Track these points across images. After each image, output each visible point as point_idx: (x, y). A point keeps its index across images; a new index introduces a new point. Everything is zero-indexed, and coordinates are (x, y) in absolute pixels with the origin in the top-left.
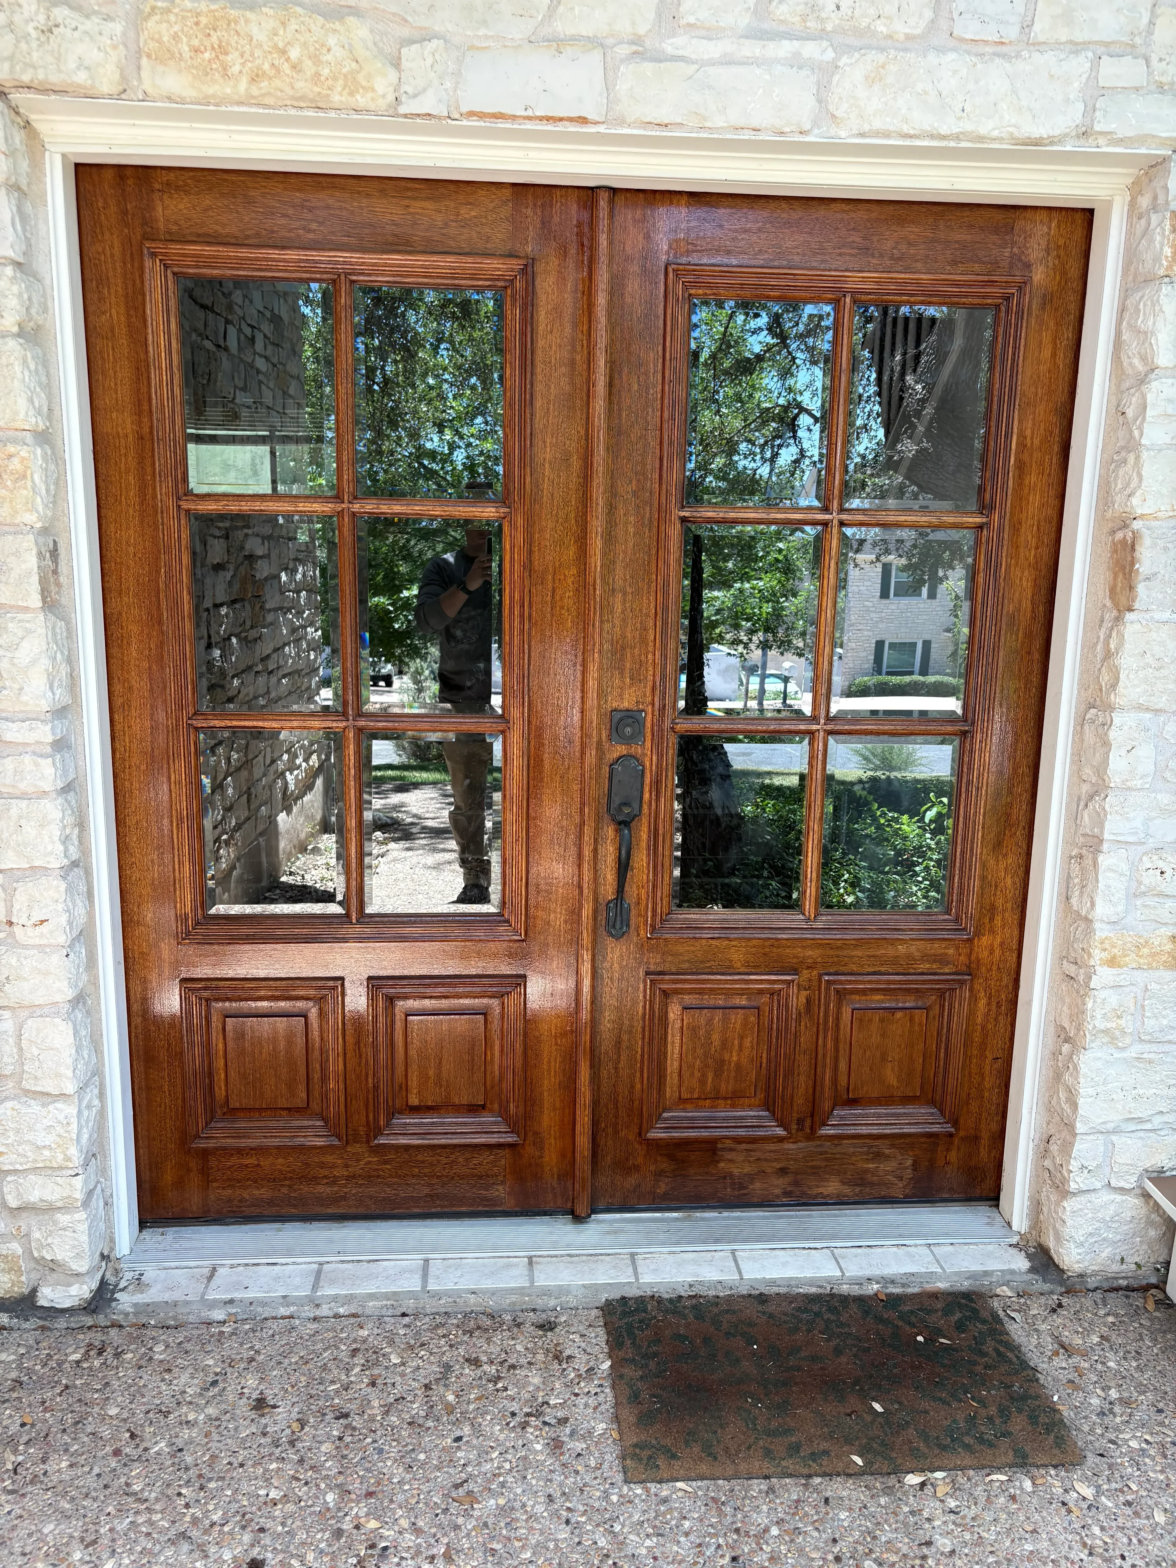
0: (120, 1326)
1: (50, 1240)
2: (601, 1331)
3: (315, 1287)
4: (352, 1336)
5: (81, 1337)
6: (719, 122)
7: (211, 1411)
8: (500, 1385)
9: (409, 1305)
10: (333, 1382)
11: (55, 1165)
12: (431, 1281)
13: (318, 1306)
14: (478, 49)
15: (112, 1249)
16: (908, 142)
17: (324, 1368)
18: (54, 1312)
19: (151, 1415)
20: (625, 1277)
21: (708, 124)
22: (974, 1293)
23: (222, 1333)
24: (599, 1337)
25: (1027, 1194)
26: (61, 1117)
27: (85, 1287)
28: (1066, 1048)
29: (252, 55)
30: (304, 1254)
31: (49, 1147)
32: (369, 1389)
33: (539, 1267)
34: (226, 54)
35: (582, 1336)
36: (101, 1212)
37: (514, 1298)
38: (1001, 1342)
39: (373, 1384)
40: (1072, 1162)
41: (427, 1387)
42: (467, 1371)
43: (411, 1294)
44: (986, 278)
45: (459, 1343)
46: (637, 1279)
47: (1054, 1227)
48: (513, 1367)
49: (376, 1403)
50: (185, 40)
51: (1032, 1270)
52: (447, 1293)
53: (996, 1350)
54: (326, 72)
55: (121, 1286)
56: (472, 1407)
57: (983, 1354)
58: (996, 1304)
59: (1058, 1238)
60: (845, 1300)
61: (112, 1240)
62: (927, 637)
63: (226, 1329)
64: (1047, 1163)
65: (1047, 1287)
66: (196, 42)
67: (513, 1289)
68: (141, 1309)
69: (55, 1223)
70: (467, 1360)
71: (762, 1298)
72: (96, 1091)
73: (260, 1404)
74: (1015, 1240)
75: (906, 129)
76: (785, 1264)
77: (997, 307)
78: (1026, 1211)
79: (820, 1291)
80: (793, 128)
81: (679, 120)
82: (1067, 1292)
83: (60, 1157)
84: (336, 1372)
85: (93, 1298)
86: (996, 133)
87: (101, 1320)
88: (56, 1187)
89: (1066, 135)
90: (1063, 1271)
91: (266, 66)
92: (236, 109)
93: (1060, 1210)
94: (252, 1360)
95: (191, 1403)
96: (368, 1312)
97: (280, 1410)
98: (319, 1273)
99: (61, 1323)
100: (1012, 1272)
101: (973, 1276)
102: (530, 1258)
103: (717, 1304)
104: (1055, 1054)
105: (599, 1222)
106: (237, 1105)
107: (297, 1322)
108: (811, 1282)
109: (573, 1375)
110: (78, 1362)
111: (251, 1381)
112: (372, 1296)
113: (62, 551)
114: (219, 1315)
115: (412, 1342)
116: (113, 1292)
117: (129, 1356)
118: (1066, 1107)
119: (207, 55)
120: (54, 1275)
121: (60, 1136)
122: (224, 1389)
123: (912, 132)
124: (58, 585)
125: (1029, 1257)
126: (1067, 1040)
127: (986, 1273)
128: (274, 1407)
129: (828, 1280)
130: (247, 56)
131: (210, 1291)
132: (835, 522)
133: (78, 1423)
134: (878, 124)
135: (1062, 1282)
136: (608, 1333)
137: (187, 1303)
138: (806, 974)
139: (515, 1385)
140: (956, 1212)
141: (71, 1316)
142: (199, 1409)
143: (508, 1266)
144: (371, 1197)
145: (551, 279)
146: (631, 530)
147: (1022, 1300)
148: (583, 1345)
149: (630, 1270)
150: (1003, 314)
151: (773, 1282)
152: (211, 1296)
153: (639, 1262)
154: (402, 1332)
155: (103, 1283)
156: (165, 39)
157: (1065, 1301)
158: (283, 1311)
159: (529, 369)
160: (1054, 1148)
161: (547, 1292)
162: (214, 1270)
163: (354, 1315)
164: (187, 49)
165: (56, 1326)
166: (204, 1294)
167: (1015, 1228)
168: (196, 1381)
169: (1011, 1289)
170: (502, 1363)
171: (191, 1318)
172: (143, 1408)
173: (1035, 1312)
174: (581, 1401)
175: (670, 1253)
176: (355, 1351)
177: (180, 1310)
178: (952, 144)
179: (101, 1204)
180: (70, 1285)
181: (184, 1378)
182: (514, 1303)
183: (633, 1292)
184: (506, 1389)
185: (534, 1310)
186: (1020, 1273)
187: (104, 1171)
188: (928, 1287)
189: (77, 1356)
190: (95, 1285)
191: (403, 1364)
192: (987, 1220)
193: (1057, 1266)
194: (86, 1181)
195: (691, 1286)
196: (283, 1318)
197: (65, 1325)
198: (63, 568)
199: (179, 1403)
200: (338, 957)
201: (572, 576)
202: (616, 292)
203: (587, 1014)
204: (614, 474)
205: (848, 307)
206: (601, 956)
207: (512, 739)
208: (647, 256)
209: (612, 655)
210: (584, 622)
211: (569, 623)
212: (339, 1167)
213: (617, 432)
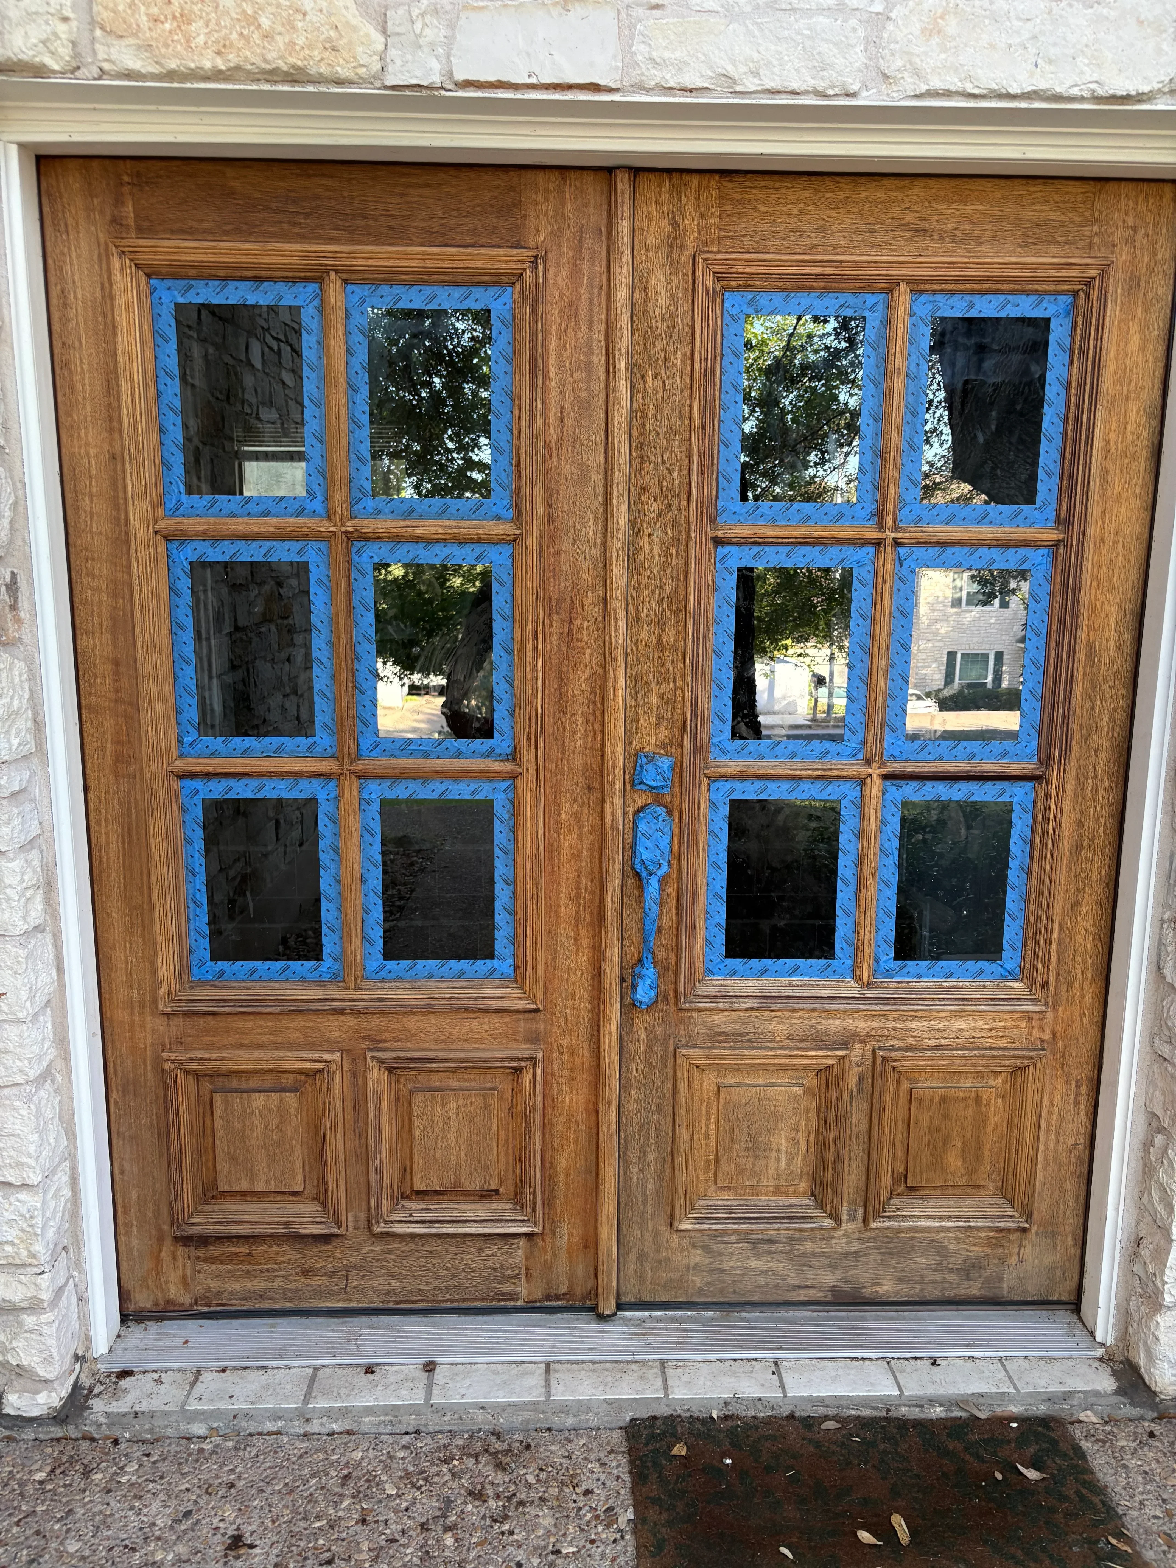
0: (93, 1440)
1: (15, 1344)
2: (624, 1460)
3: (308, 1397)
4: (344, 1460)
5: (49, 1450)
6: (751, 84)
7: (181, 1549)
8: (506, 1527)
9: (410, 1422)
10: (318, 1518)
11: (18, 1262)
12: (435, 1392)
13: (308, 1420)
14: (474, 9)
15: (88, 1348)
16: (972, 104)
17: (311, 1499)
18: (20, 1421)
19: (115, 1552)
20: (653, 1391)
21: (738, 88)
22: (1053, 1419)
23: (201, 1450)
24: (620, 1465)
25: (1113, 1302)
26: (24, 1211)
27: (54, 1394)
28: (1159, 1139)
29: (218, 24)
30: (298, 1357)
31: (12, 1243)
32: (359, 1527)
33: (557, 1375)
34: (189, 24)
35: (603, 1465)
36: (74, 1309)
37: (526, 1415)
38: (1084, 1483)
39: (364, 1521)
40: (1167, 1271)
41: (424, 1527)
42: (470, 1507)
43: (413, 1409)
44: (1063, 261)
45: (463, 1472)
46: (667, 1394)
47: (1145, 1343)
48: (521, 1503)
49: (365, 1547)
50: (143, 8)
51: (1119, 1392)
52: (453, 1408)
53: (1077, 1492)
54: (301, 41)
55: (96, 1391)
56: (473, 1554)
57: (1063, 1498)
58: (1077, 1433)
59: (1151, 1357)
60: (903, 1424)
61: (88, 1338)
62: (999, 648)
63: (207, 1446)
64: (1137, 1268)
65: (1136, 1412)
66: (155, 10)
67: (526, 1404)
68: (115, 1419)
69: (20, 1324)
70: (470, 1493)
71: (809, 1423)
72: (65, 1179)
73: (236, 1543)
74: (1100, 1352)
75: (970, 89)
76: (835, 1379)
77: (1075, 294)
78: (1111, 1320)
79: (875, 1413)
80: (837, 91)
81: (706, 85)
82: (1160, 1418)
83: (24, 1253)
84: (323, 1504)
85: (63, 1406)
86: (1075, 91)
87: (72, 1431)
88: (19, 1286)
89: (1159, 91)
90: (1155, 1393)
91: (234, 36)
92: (202, 85)
93: (1153, 1326)
94: (232, 1485)
95: (159, 1538)
96: (364, 1429)
97: (257, 1551)
98: (313, 1379)
99: (29, 1434)
100: (1096, 1393)
101: (1050, 1399)
102: (548, 1365)
103: (757, 1428)
104: (1147, 1145)
105: (625, 1320)
106: (227, 1189)
107: (286, 1439)
108: (865, 1402)
109: (589, 1516)
110: (41, 1483)
111: (230, 1513)
112: (369, 1411)
113: (22, 583)
114: (199, 1429)
115: (411, 1469)
116: (87, 1397)
117: (99, 1476)
118: (1160, 1208)
119: (167, 26)
120: (21, 1381)
121: (23, 1230)
122: (198, 1521)
123: (976, 91)
124: (18, 621)
125: (1115, 1374)
126: (1161, 1130)
127: (1067, 1396)
128: (252, 1546)
129: (885, 1399)
130: (212, 25)
131: (191, 1399)
132: (889, 541)
133: (33, 1561)
134: (937, 84)
135: (1154, 1406)
136: (631, 1462)
137: (166, 1414)
138: (857, 1049)
139: (523, 1527)
140: (1031, 1317)
141: (39, 1425)
142: (167, 1546)
143: (525, 1374)
144: (374, 1290)
145: (564, 272)
146: (658, 553)
147: (1108, 1428)
148: (603, 1477)
149: (659, 1383)
150: (1081, 302)
151: (821, 1401)
152: (193, 1406)
153: (670, 1372)
154: (401, 1454)
155: (76, 1387)
156: (121, 8)
157: (1157, 1429)
158: (270, 1426)
159: (540, 373)
160: (1145, 1253)
161: (564, 1408)
162: (199, 1373)
163: (349, 1433)
164: (145, 18)
165: (24, 1436)
166: (184, 1404)
167: (1099, 1339)
168: (168, 1511)
169: (1095, 1413)
170: (509, 1499)
171: (169, 1432)
172: (106, 1543)
173: (1123, 1443)
174: (596, 1552)
175: (705, 1361)
176: (347, 1477)
177: (157, 1422)
178: (1023, 105)
179: (74, 1300)
180: (37, 1392)
181: (155, 1506)
182: (527, 1422)
183: (663, 1411)
184: (511, 1533)
185: (549, 1429)
186: (1106, 1395)
187: (78, 1264)
188: (999, 1411)
189: (40, 1476)
190: (65, 1392)
191: (399, 1496)
192: (1066, 1329)
193: (1149, 1388)
194: (53, 1279)
195: (726, 1404)
196: (269, 1434)
197: (33, 1436)
198: (24, 603)
199: (146, 1539)
200: (335, 1028)
201: (590, 604)
202: (638, 286)
203: (611, 1091)
204: (637, 490)
205: (903, 297)
206: (626, 1027)
207: (525, 786)
208: (673, 245)
209: (636, 692)
210: (605, 656)
211: (588, 657)
212: (338, 1256)
213: (640, 444)
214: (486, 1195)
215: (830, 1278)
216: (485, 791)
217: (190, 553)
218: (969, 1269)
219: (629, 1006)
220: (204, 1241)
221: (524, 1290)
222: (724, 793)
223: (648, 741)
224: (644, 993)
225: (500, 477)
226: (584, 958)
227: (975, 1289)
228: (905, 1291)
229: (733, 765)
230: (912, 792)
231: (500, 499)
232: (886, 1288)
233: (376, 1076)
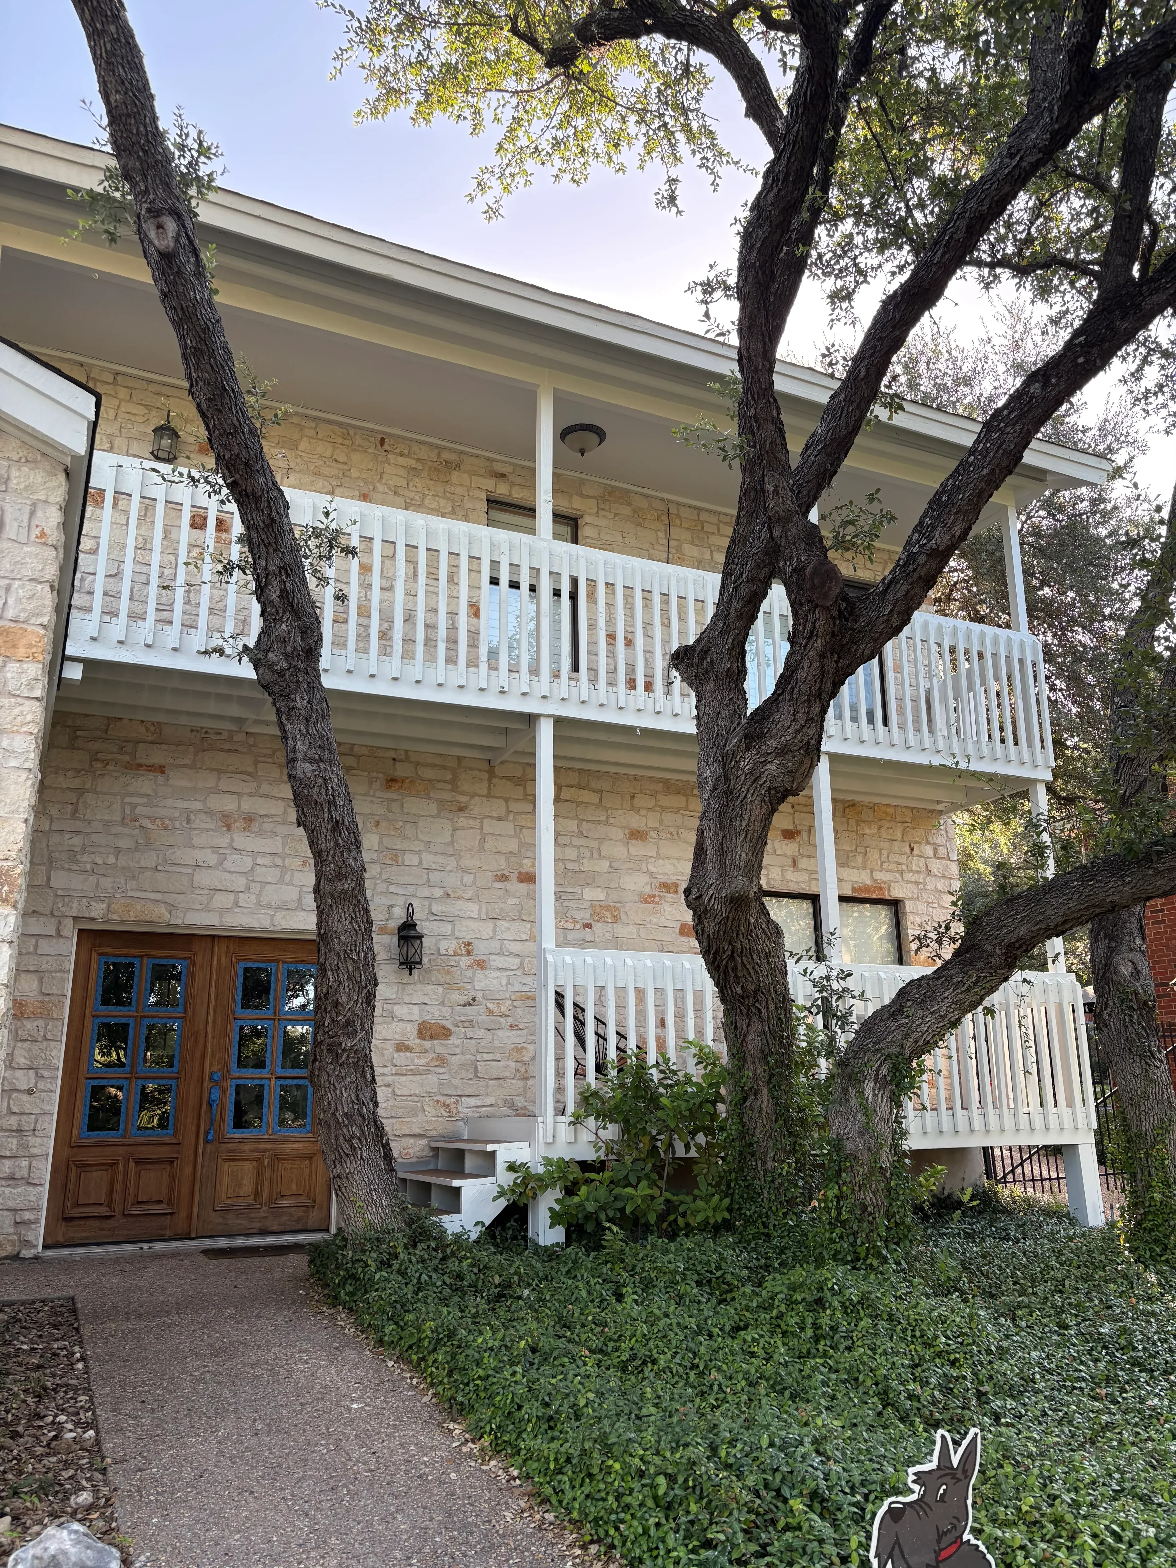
6: (246, 926)
21: (243, 927)
80: (264, 928)
81: (237, 926)
106: (81, 1202)
132: (277, 1019)
138: (267, 1153)
144: (121, 1235)
145: (201, 957)
146: (220, 1021)
159: (193, 980)
200: (121, 1150)
201: (202, 1033)
202: (219, 961)
203: (199, 1166)
204: (216, 1006)
205: (281, 964)
206: (204, 1148)
207: (181, 1081)
208: (227, 952)
209: (213, 1055)
210: (205, 1047)
211: (200, 1046)
212: (112, 1223)
213: (217, 996)
214: (160, 1202)
215: (258, 1225)
216: (170, 1082)
217: (99, 1020)
218: (298, 1220)
219: (207, 1142)
220: (72, 1219)
221: (168, 1233)
222: (234, 1082)
223: (215, 1069)
224: (210, 1137)
225: (181, 1002)
226: (194, 1128)
227: (300, 1227)
228: (280, 1228)
229: (237, 1075)
230: (282, 1082)
231: (180, 1008)
232: (275, 1228)
233: (132, 1164)
